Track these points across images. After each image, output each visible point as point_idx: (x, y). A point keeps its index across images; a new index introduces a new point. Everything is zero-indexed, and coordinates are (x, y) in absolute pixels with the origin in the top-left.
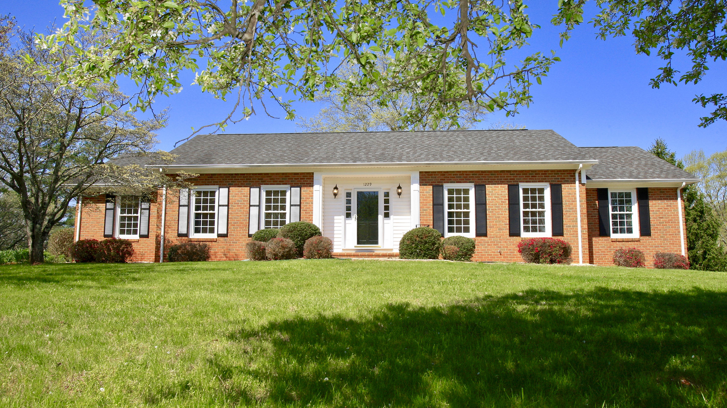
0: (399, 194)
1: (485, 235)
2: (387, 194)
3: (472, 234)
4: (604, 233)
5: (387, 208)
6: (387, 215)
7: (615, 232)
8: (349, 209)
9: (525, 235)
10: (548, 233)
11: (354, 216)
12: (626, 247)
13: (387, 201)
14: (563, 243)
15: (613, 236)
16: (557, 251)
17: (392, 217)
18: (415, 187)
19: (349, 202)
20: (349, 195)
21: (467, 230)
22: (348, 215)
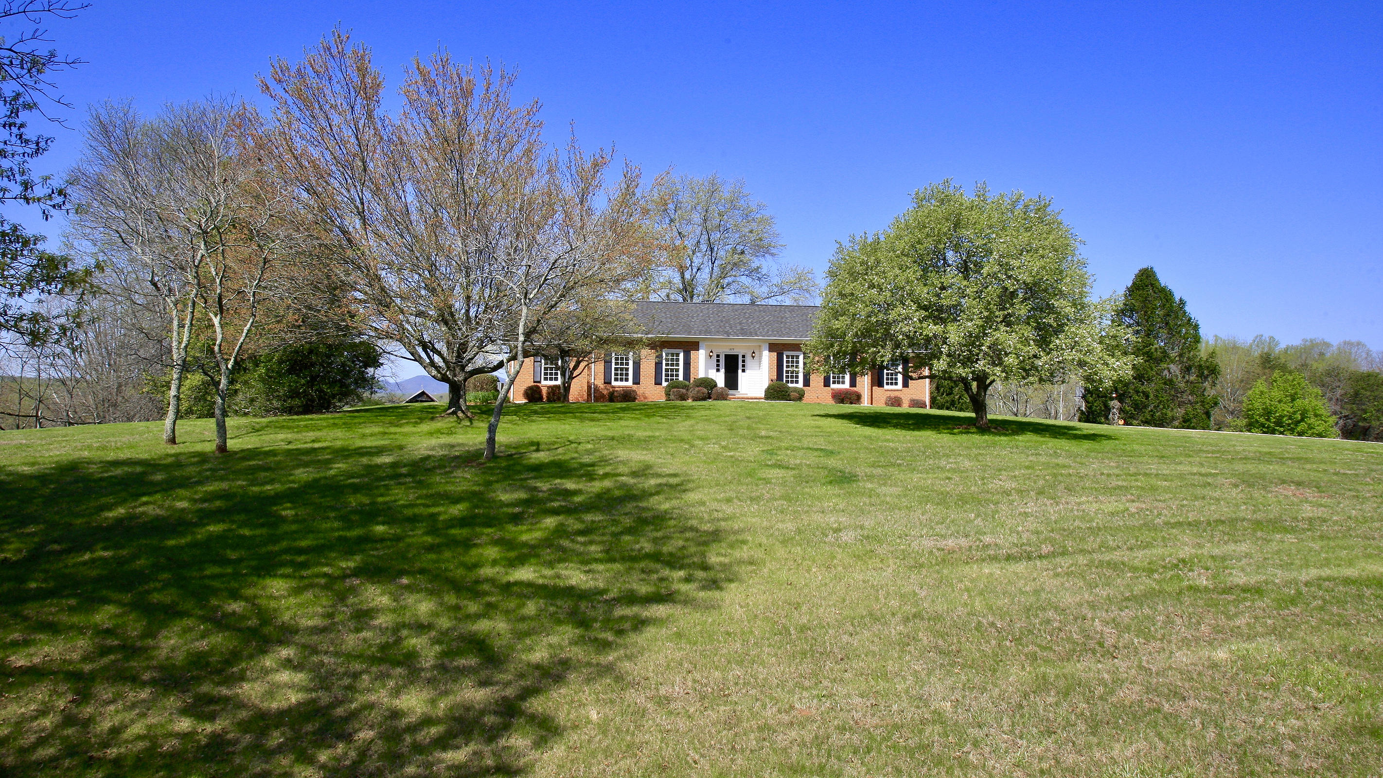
0: (753, 357)
1: (809, 386)
2: (744, 356)
3: (800, 385)
4: (880, 384)
5: (743, 366)
6: (743, 371)
7: (887, 384)
8: (718, 365)
9: (833, 386)
10: (847, 385)
11: (723, 371)
12: (893, 394)
13: (744, 361)
14: (857, 392)
15: (886, 387)
16: (854, 397)
17: (747, 371)
18: (766, 354)
19: (718, 361)
20: (718, 356)
21: (797, 382)
22: (718, 370)
